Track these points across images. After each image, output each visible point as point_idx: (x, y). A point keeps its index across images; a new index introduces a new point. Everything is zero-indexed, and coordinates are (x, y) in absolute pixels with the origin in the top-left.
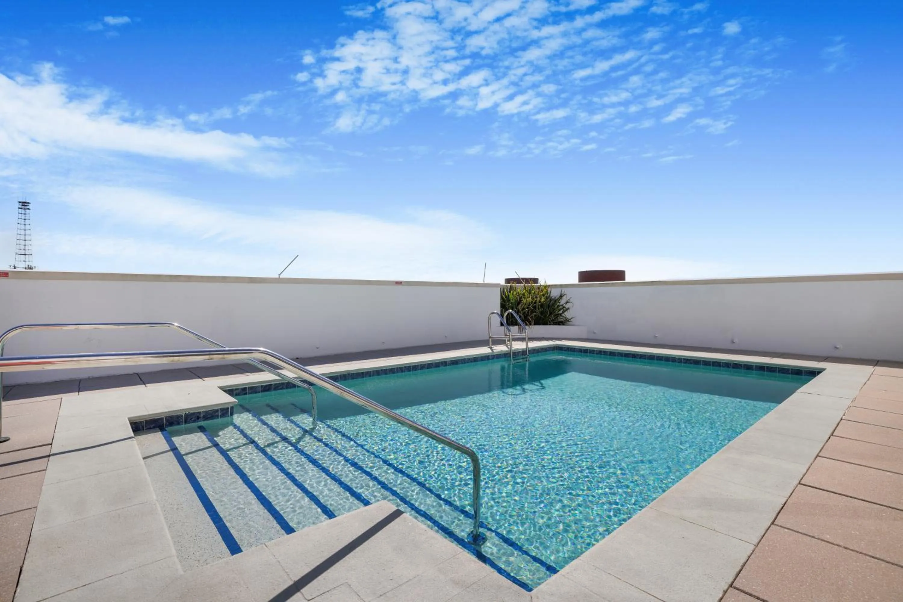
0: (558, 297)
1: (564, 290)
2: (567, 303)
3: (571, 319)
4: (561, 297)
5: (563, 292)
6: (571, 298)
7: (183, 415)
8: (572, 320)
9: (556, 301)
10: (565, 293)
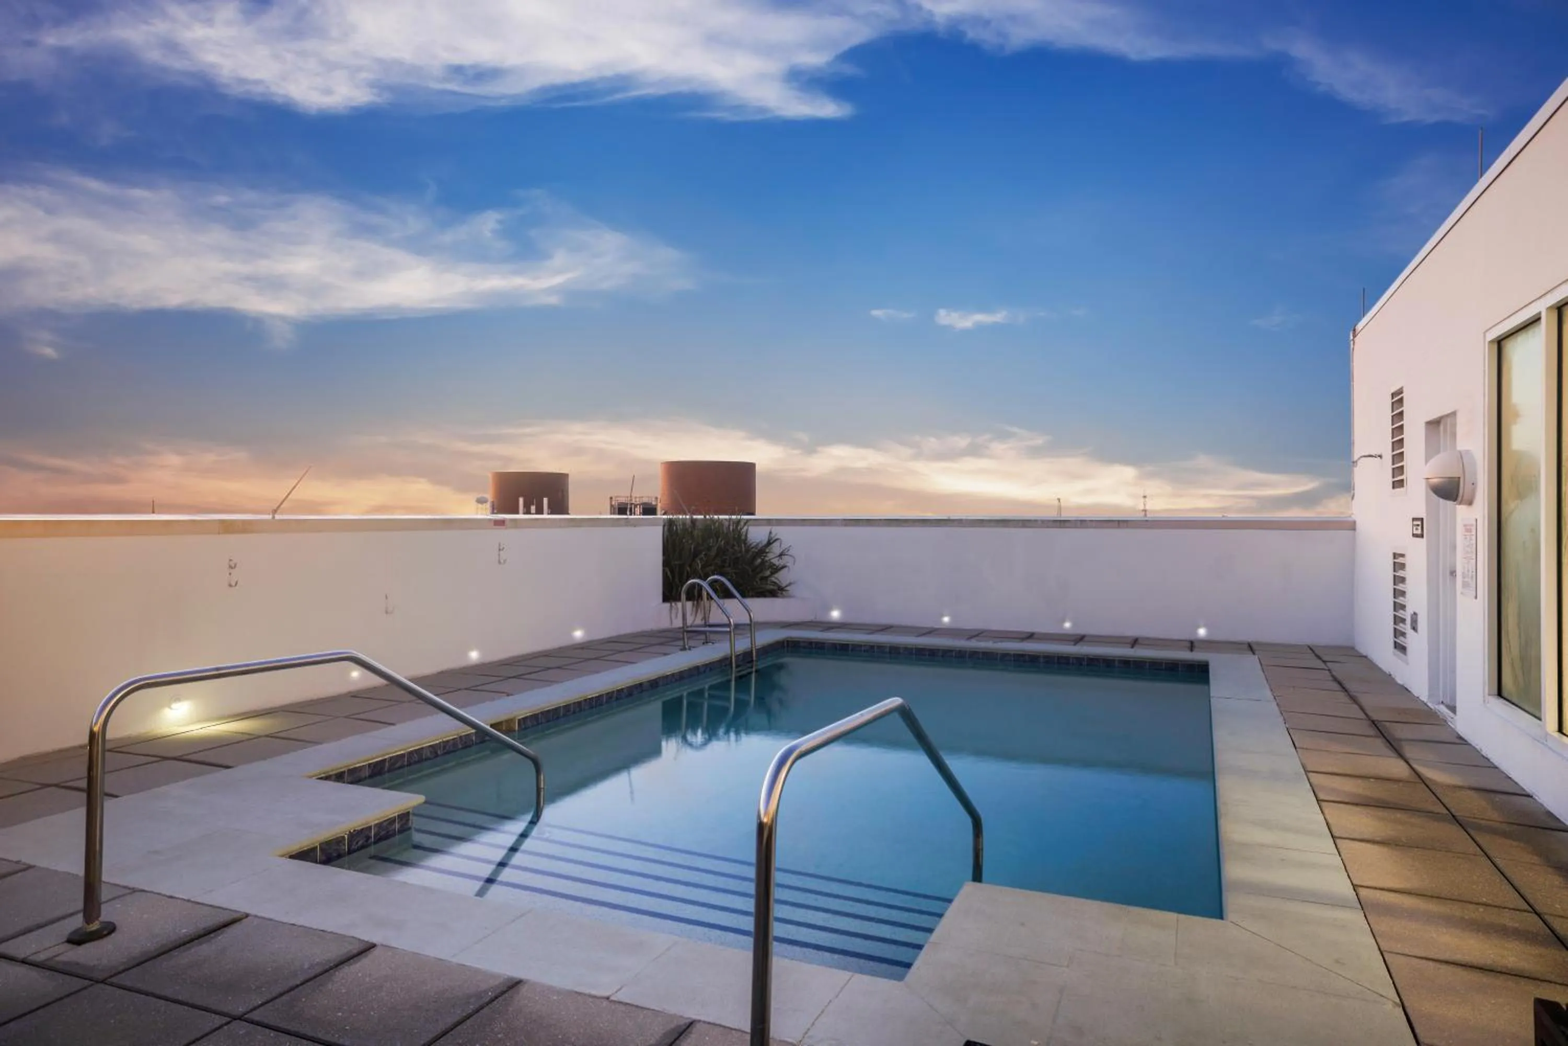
0: (765, 542)
1: (778, 531)
2: (781, 555)
3: (786, 586)
4: (769, 543)
5: (773, 535)
6: (790, 546)
7: (346, 836)
8: (788, 588)
9: (762, 551)
10: (776, 537)
